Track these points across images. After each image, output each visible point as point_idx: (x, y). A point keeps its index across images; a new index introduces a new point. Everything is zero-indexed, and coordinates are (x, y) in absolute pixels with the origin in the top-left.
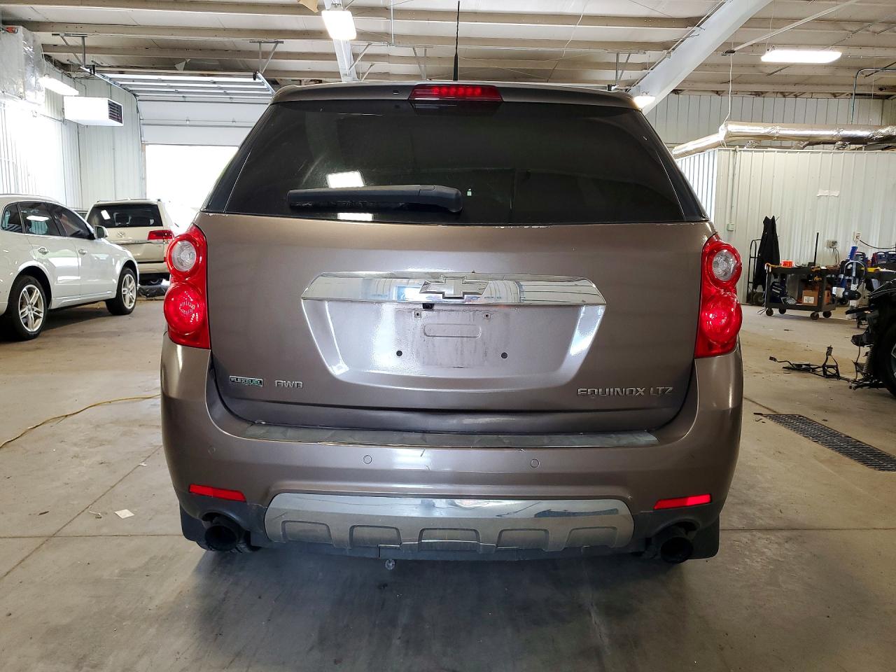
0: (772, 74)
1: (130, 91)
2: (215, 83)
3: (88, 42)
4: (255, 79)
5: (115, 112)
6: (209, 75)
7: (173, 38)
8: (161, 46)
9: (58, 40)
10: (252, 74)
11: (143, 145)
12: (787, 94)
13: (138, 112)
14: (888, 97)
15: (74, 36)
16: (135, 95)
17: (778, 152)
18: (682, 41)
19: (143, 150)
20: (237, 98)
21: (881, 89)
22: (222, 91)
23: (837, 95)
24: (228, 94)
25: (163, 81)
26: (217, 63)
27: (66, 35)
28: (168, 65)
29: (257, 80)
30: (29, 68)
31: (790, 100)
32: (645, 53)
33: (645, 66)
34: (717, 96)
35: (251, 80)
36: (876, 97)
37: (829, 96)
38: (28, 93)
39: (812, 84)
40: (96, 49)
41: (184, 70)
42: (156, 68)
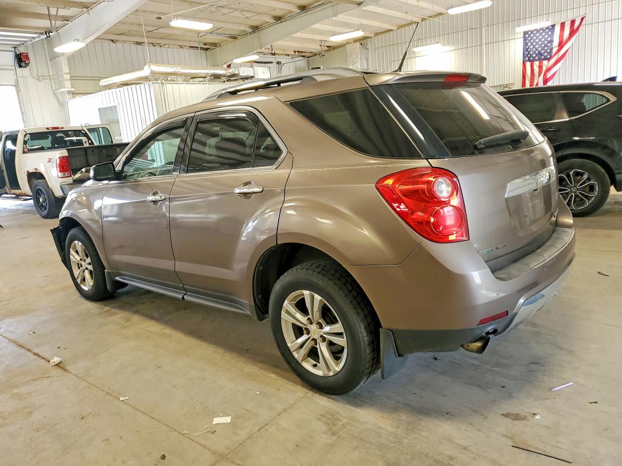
0: (151, 31)
12: (155, 44)
14: (207, 49)
17: (186, 83)
18: (99, 4)
21: (205, 44)
23: (182, 46)
31: (158, 48)
32: (69, 9)
33: (66, 19)
34: (112, 43)
36: (202, 49)
37: (179, 47)
39: (172, 40)
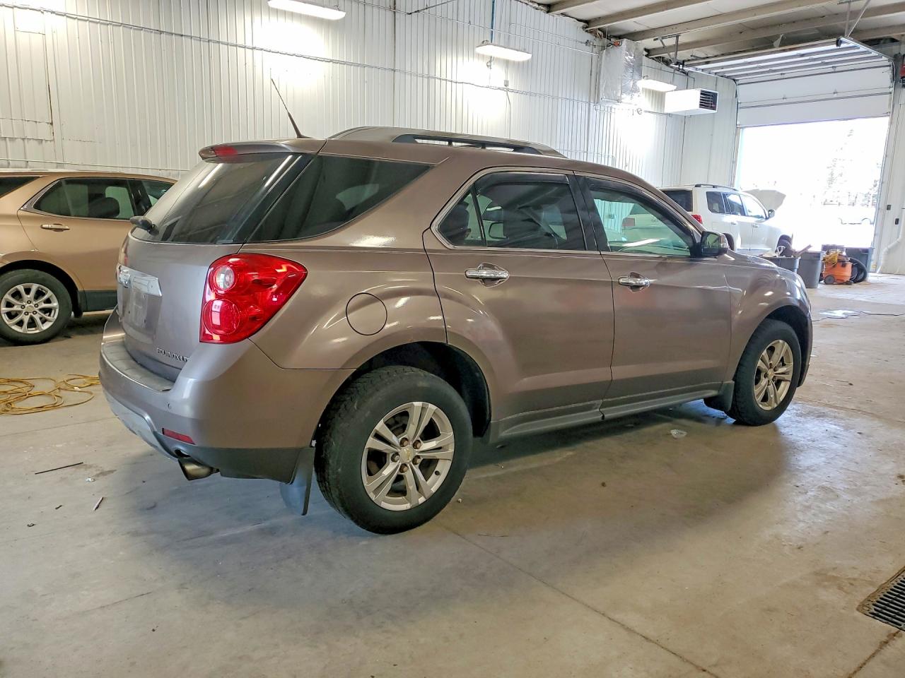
1: (728, 77)
2: (802, 55)
3: (682, 40)
4: (838, 45)
5: (708, 100)
6: (791, 50)
7: (756, 18)
8: (754, 27)
9: (658, 44)
10: (835, 40)
11: (738, 128)
13: (736, 96)
15: (670, 37)
16: (734, 80)
19: (737, 134)
20: (840, 67)
22: (820, 62)
24: (827, 64)
25: (750, 63)
26: (817, 32)
27: (663, 38)
28: (765, 44)
29: (843, 46)
30: (629, 74)
35: (834, 46)
38: (624, 96)
40: (688, 46)
41: (780, 46)
42: (757, 49)
